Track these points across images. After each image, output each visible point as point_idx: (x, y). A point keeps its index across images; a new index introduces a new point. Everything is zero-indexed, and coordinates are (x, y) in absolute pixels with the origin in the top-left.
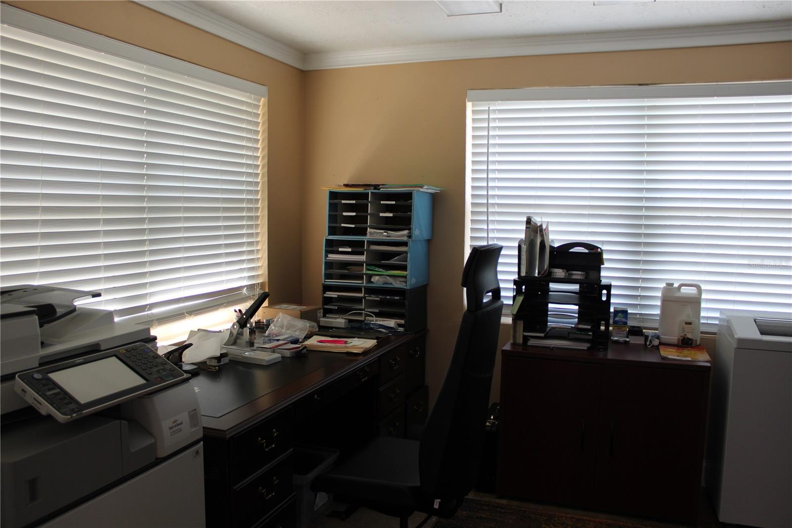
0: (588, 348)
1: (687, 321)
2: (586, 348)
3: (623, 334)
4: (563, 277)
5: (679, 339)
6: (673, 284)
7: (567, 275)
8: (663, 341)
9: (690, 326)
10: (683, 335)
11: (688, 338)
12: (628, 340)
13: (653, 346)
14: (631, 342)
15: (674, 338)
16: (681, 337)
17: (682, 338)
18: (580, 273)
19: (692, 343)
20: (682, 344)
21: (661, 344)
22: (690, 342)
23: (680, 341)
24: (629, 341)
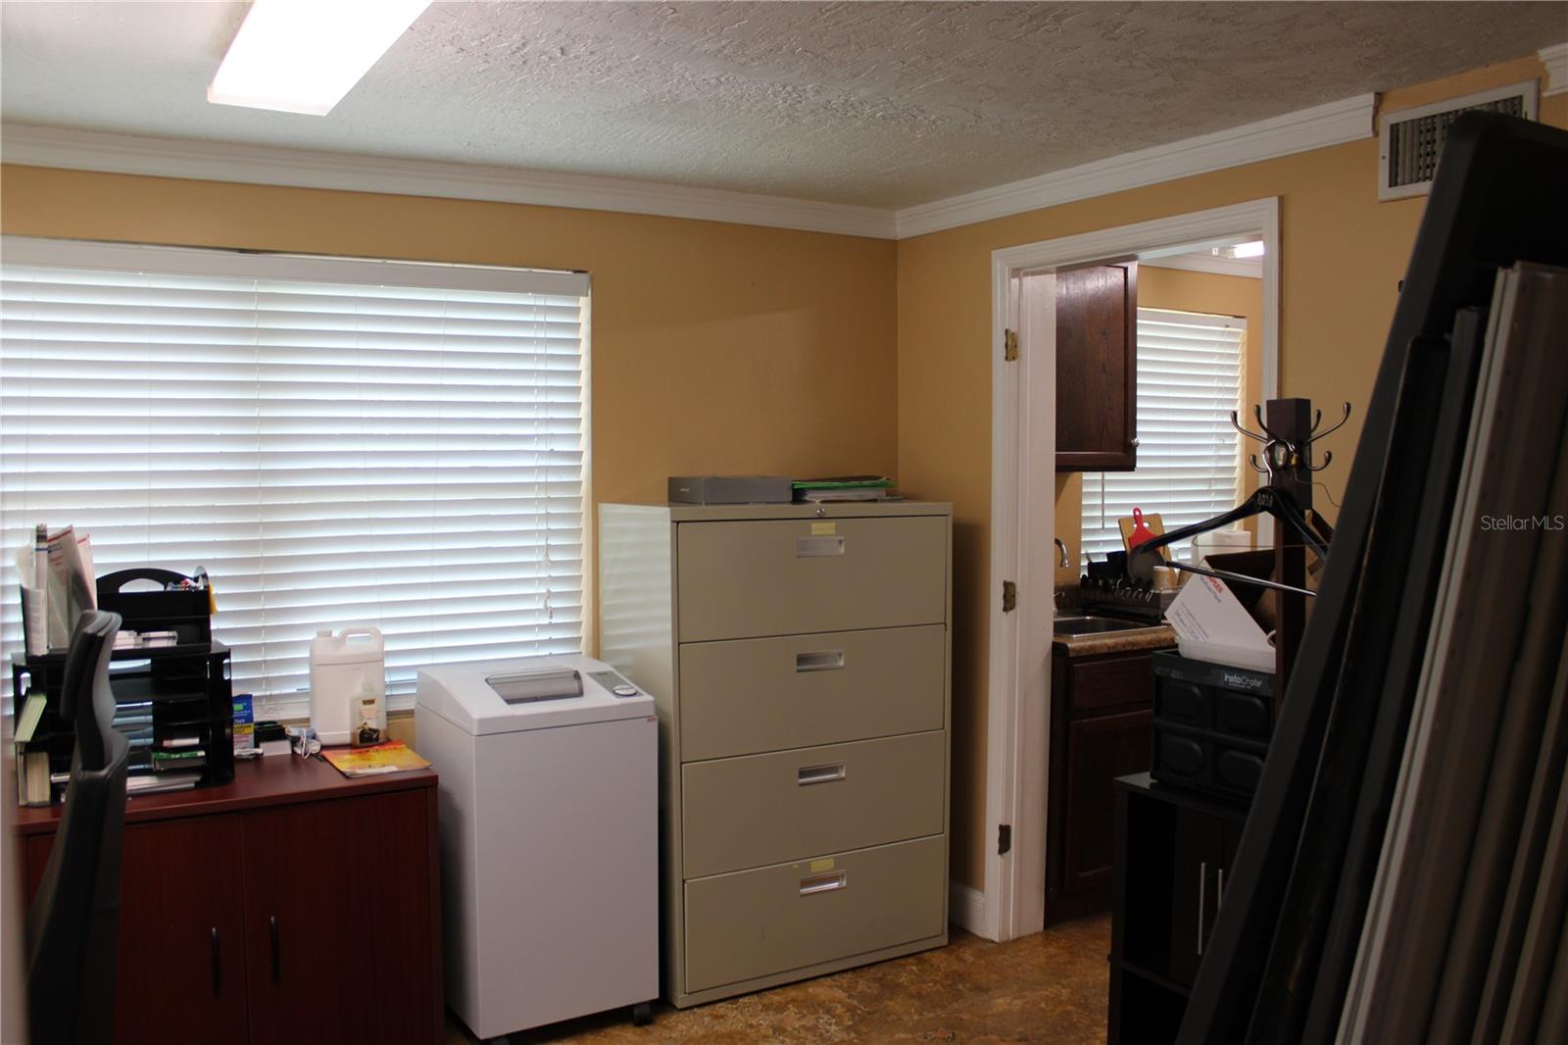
0: (197, 783)
1: (367, 698)
2: (193, 785)
3: (247, 741)
4: (131, 647)
5: (353, 735)
6: (331, 632)
7: (140, 641)
8: (326, 741)
9: (373, 706)
10: (360, 724)
11: (370, 729)
12: (260, 751)
13: (311, 754)
14: (265, 755)
15: (344, 735)
16: (359, 728)
17: (359, 731)
18: (165, 634)
19: (378, 736)
20: (361, 741)
21: (323, 747)
22: (375, 736)
23: (358, 737)
24: (262, 754)
